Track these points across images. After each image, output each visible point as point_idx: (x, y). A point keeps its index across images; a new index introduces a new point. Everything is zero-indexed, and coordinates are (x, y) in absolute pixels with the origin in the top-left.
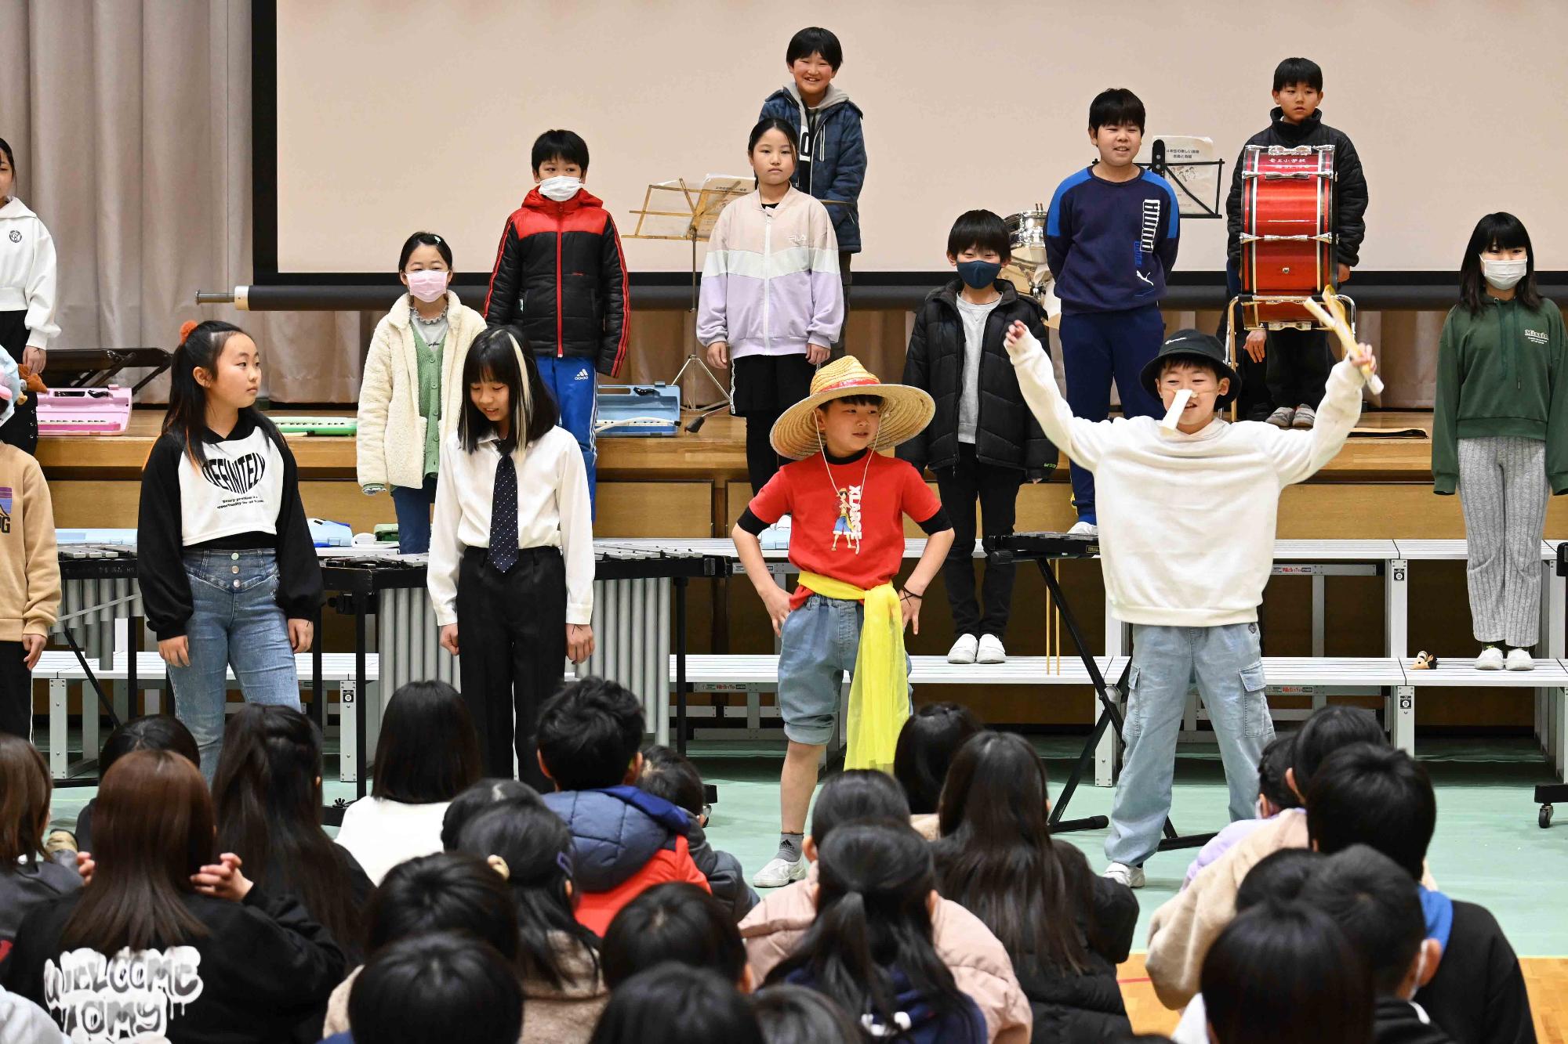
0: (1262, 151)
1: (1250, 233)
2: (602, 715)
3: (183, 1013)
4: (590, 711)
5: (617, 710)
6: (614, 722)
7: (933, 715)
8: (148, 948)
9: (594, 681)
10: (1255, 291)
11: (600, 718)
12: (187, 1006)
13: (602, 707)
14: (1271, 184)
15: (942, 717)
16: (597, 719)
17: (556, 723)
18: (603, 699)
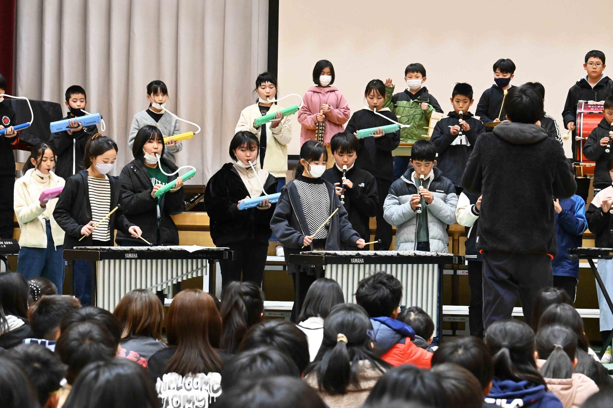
0: (585, 103)
1: (580, 136)
2: (384, 287)
3: (215, 401)
4: (379, 285)
5: (391, 286)
6: (388, 291)
7: (549, 292)
8: (200, 372)
9: (382, 273)
10: (581, 161)
11: (383, 289)
12: (217, 398)
13: (384, 284)
14: (589, 116)
15: (554, 293)
16: (381, 289)
17: (364, 289)
18: (385, 280)
